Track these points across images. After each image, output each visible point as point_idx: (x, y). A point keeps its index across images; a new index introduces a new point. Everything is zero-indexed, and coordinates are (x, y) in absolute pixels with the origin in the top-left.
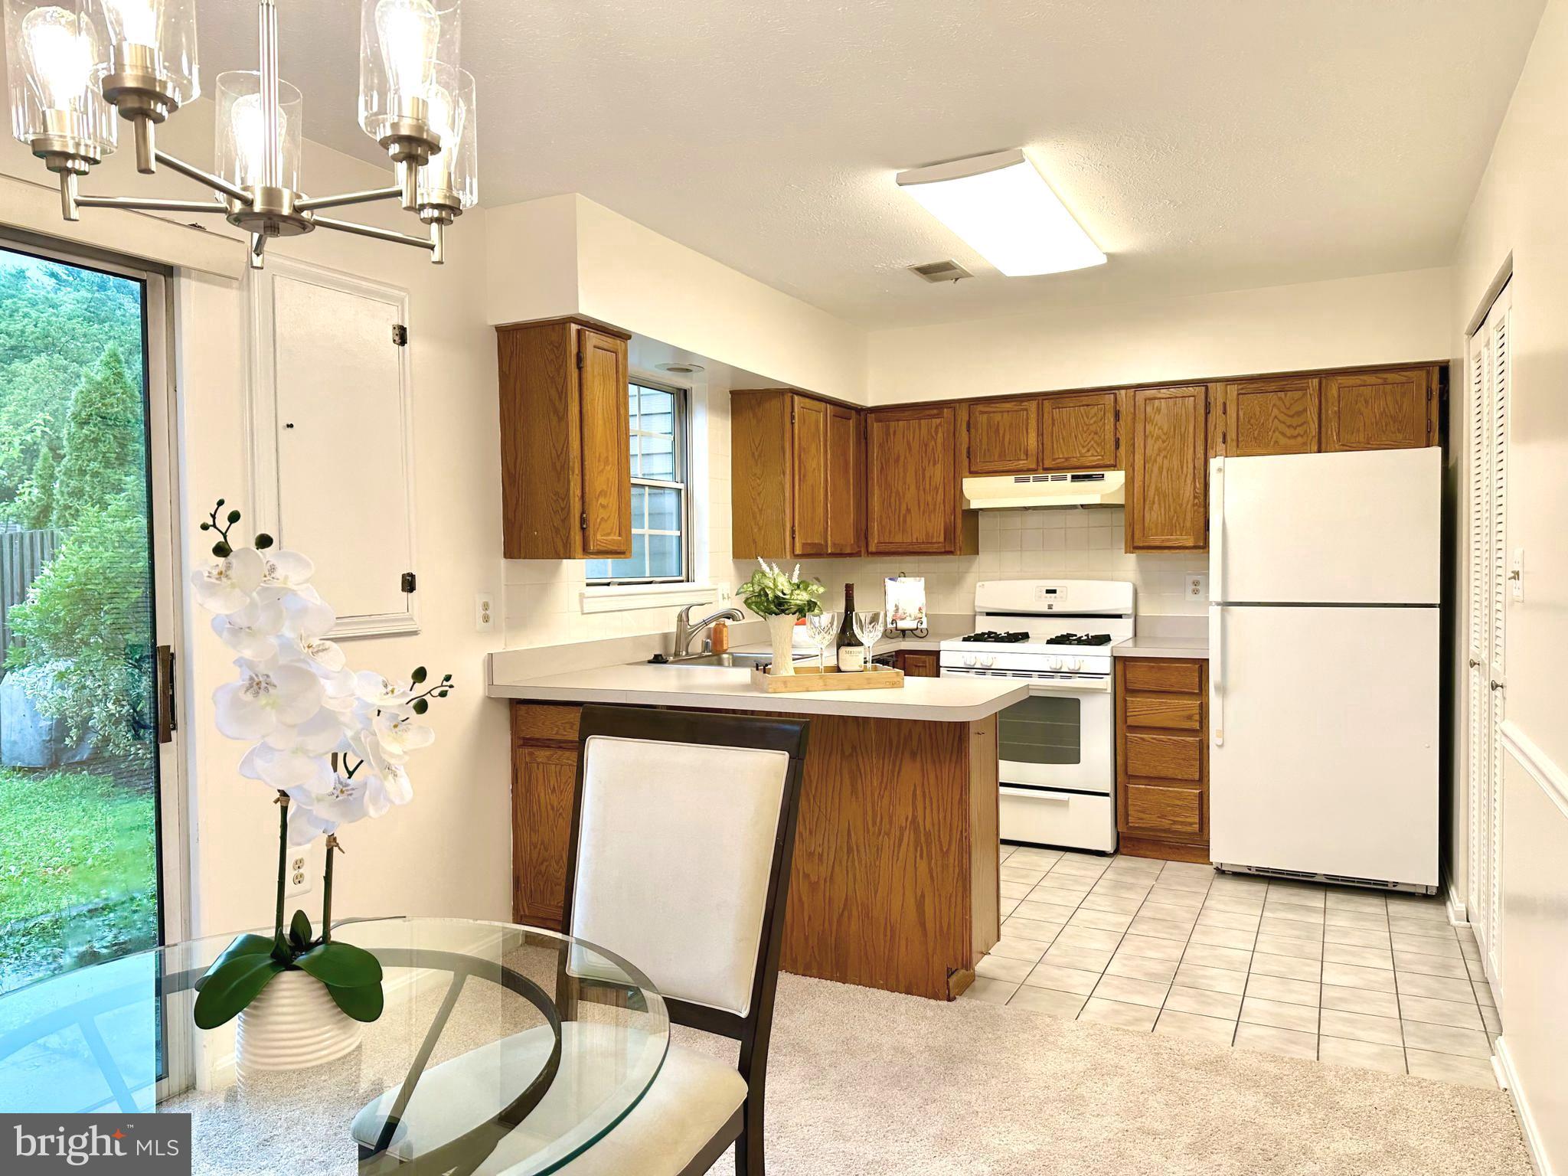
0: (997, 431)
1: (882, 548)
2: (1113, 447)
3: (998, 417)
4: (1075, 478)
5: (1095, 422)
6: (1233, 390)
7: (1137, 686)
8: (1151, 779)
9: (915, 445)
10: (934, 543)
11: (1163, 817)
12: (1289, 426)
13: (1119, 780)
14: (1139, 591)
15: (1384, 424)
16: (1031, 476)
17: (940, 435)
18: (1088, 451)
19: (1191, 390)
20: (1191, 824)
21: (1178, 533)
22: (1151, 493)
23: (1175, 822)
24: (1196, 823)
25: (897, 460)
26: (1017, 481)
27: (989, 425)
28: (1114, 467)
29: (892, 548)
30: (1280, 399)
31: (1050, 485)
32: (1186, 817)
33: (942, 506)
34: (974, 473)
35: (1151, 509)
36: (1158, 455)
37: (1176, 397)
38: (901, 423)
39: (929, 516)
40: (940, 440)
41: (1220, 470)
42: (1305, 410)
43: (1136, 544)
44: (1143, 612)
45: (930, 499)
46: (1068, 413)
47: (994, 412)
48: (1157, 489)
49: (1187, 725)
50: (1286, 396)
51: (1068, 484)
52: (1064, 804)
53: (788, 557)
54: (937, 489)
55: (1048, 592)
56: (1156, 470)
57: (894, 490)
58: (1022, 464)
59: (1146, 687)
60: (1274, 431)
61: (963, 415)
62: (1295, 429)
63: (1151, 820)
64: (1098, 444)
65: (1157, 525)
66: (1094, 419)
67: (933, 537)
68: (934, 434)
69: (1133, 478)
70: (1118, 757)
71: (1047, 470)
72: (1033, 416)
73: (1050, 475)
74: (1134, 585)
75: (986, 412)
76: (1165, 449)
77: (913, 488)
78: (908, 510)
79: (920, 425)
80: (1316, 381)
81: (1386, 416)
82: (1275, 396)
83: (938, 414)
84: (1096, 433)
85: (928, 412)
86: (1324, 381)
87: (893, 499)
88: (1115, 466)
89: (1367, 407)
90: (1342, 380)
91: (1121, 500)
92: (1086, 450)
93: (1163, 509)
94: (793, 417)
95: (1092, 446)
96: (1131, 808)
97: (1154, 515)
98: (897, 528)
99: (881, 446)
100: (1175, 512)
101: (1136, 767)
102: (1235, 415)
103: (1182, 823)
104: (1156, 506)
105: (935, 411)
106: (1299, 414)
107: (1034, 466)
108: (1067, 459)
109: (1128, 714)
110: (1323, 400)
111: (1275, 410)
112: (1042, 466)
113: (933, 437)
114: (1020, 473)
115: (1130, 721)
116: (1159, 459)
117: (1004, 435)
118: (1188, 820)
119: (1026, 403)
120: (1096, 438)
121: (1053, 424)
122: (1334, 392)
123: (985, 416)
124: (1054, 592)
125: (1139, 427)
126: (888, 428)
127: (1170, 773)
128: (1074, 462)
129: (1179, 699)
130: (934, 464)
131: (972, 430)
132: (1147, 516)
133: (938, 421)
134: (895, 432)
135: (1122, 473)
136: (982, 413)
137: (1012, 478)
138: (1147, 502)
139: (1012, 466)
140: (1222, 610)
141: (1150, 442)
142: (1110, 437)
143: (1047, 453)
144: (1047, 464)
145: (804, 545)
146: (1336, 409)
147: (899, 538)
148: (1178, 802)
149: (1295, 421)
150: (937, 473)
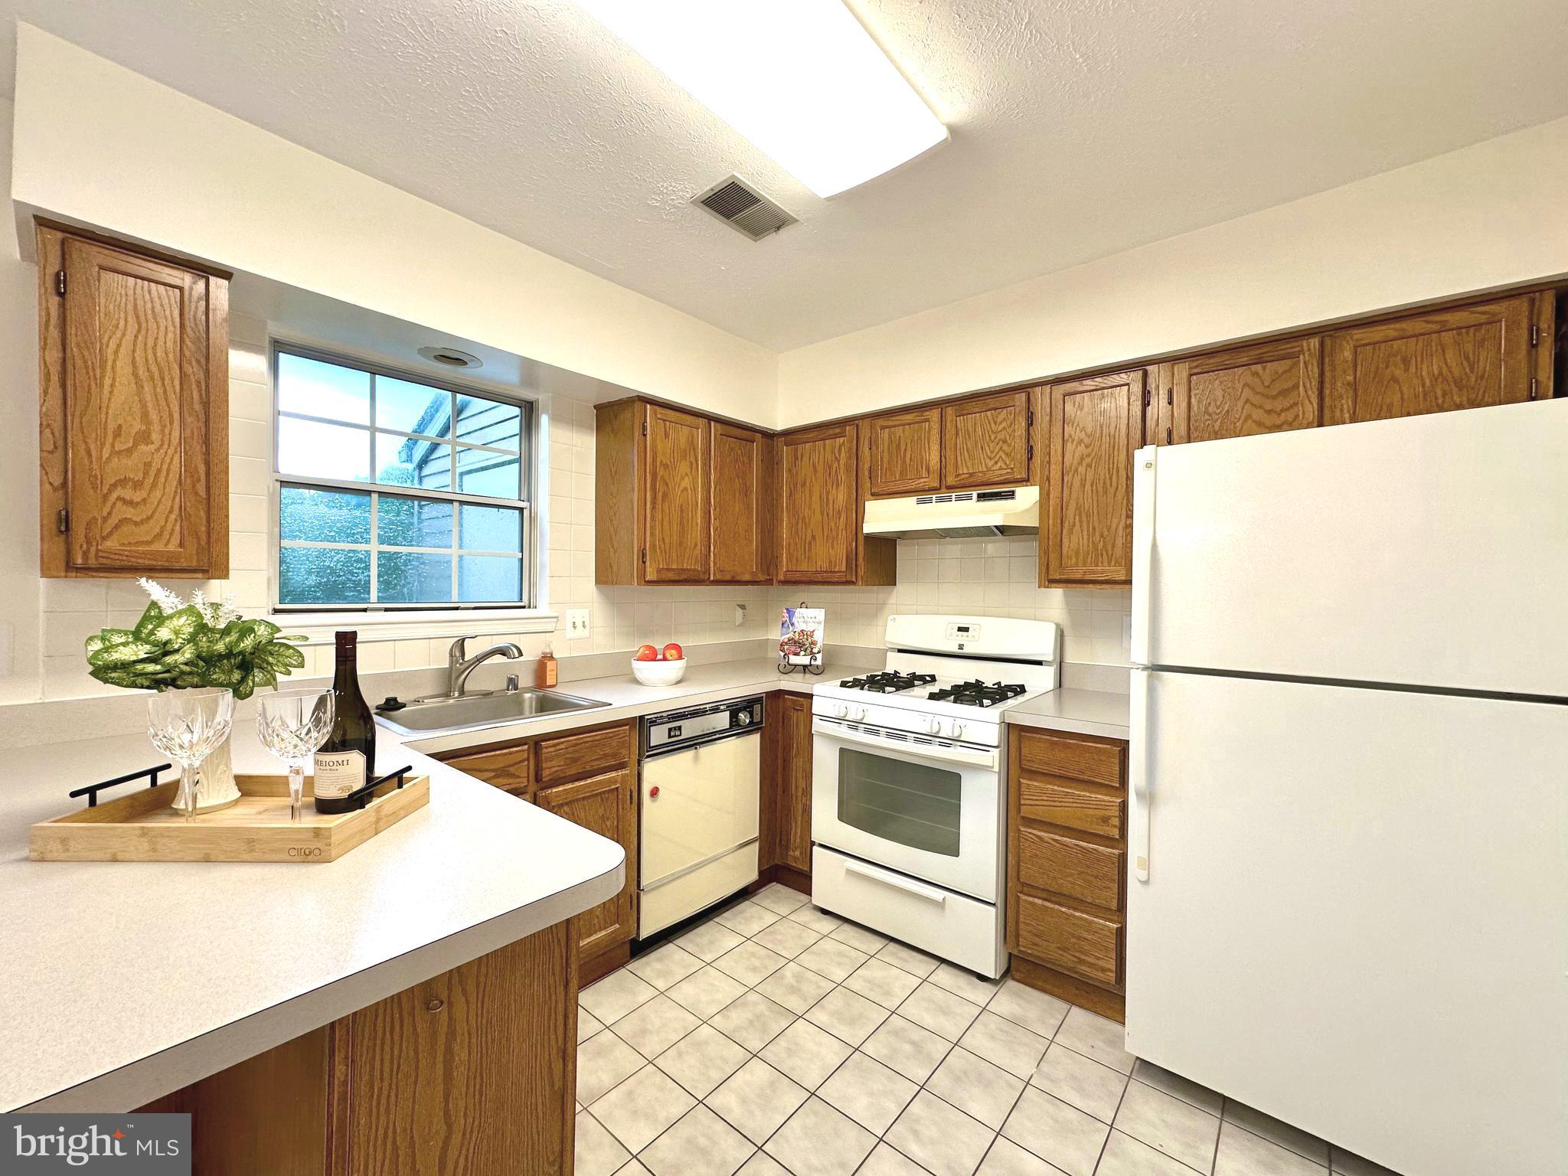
0: (898, 446)
1: (790, 577)
2: (1025, 457)
3: (899, 431)
4: (982, 497)
5: (1004, 428)
6: (1182, 370)
7: (1035, 767)
8: (1051, 895)
9: (820, 468)
10: (836, 572)
11: (1065, 949)
12: (1269, 412)
13: (1010, 884)
14: (1065, 633)
15: (1439, 393)
16: (934, 496)
17: (843, 454)
18: (996, 463)
19: (1123, 378)
20: (1104, 970)
21: (1106, 563)
22: (1070, 512)
23: (1081, 961)
24: (1111, 971)
25: (804, 485)
26: (920, 502)
27: (891, 442)
28: (1026, 481)
29: (797, 576)
30: (1256, 374)
31: (954, 506)
32: (1099, 959)
33: (844, 532)
34: (877, 496)
35: (1071, 531)
36: (1080, 463)
37: (1104, 388)
38: (808, 445)
39: (833, 542)
40: (842, 462)
41: (1149, 465)
42: (1296, 386)
43: (1051, 577)
44: (1069, 658)
45: (833, 524)
46: (975, 421)
47: (895, 426)
48: (1078, 508)
49: (1101, 830)
50: (1264, 369)
51: (973, 505)
52: (940, 905)
53: (636, 584)
54: (839, 513)
55: (960, 629)
56: (1077, 483)
57: (801, 516)
58: (921, 483)
59: (1045, 768)
60: (1245, 420)
61: (865, 432)
62: (1279, 415)
63: (1048, 951)
64: (1007, 455)
65: (1077, 553)
66: (1004, 424)
67: (835, 566)
68: (837, 455)
69: (1048, 494)
70: (1010, 856)
71: (950, 488)
72: (936, 427)
73: (954, 495)
74: (1058, 625)
75: (887, 427)
76: (1088, 456)
77: (818, 515)
78: (813, 537)
79: (825, 445)
80: (1315, 342)
81: (1445, 379)
82: (1248, 372)
83: (839, 433)
84: (1005, 441)
85: (831, 432)
86: (1328, 341)
87: (800, 526)
88: (1028, 480)
89: (1407, 370)
90: (1358, 334)
91: (1033, 522)
92: (993, 462)
93: (1085, 533)
94: (644, 428)
95: (1001, 457)
96: (1022, 926)
97: (1075, 541)
98: (803, 556)
99: (790, 470)
100: (1102, 536)
101: (1029, 873)
102: (1184, 405)
103: (1091, 965)
104: (1077, 528)
105: (837, 430)
106: (1284, 393)
107: (936, 484)
108: (971, 475)
109: (1022, 802)
110: (1327, 368)
111: (1246, 390)
112: (943, 486)
113: (836, 458)
114: (922, 493)
115: (1025, 811)
116: (1082, 469)
117: (905, 450)
118: (1100, 963)
119: (927, 413)
120: (1005, 447)
121: (957, 434)
122: (1348, 354)
123: (887, 430)
124: (966, 630)
125: (1057, 430)
126: (796, 450)
127: (1077, 892)
128: (979, 478)
129: (1091, 792)
130: (838, 485)
131: (874, 448)
132: (1065, 541)
133: (842, 440)
134: (802, 455)
135: (1037, 488)
136: (883, 428)
137: (913, 500)
138: (1066, 525)
139: (912, 486)
140: (1149, 676)
141: (1069, 447)
142: (1020, 445)
143: (950, 468)
144: (951, 480)
145: (659, 571)
146: (1350, 378)
147: (804, 567)
148: (1085, 935)
149: (1278, 405)
150: (841, 496)
